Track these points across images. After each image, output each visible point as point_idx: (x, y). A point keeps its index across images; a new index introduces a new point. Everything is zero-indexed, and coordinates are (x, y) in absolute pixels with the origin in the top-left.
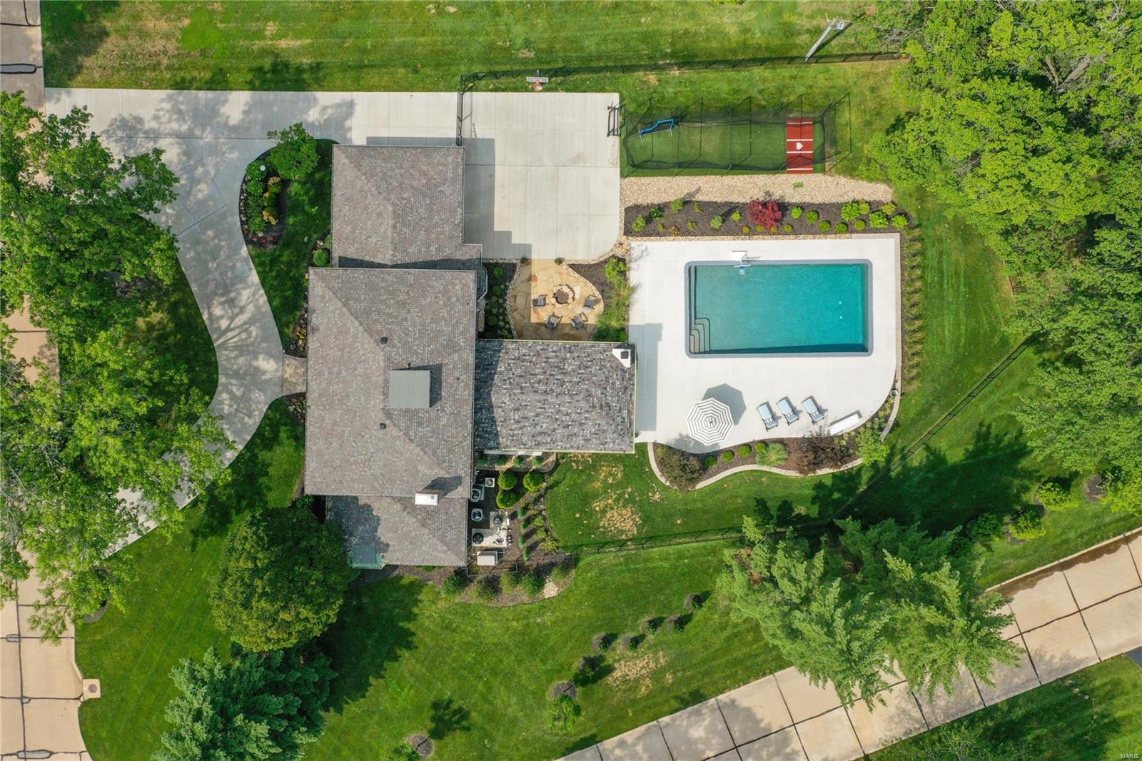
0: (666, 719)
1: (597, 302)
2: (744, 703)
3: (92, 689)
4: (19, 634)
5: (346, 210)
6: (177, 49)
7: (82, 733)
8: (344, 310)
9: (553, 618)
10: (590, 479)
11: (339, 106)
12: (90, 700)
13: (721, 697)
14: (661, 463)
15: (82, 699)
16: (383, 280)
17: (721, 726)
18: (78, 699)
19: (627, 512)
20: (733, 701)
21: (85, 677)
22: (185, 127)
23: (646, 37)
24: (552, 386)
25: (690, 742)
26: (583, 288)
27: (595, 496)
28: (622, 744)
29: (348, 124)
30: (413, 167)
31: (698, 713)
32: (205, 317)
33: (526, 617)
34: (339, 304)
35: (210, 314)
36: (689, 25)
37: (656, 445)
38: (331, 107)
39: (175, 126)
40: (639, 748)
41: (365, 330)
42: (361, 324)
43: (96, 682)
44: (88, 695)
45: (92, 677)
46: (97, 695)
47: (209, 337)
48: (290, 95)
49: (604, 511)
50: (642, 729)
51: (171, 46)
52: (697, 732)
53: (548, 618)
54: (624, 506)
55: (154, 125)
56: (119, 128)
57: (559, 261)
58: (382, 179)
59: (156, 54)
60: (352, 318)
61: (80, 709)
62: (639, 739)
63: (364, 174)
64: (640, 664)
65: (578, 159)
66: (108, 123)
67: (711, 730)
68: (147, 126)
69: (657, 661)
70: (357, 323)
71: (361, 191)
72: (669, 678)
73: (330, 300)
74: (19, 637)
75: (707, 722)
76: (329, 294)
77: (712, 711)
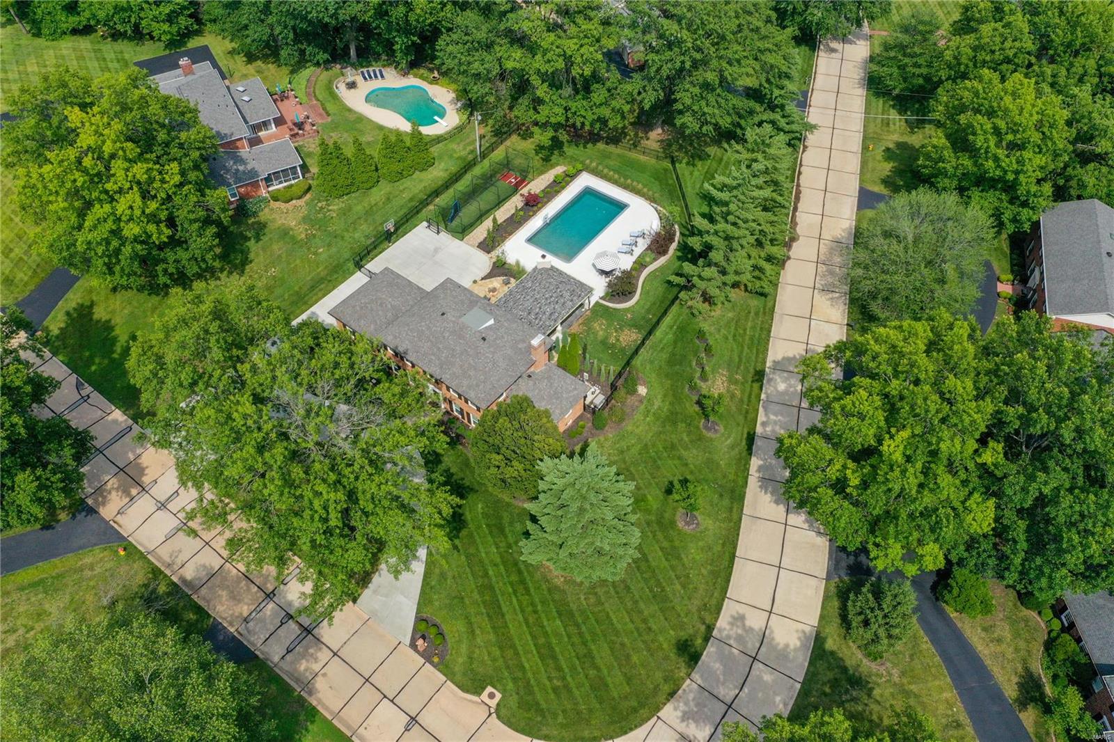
0: (763, 396)
1: (509, 280)
2: (779, 357)
3: (491, 697)
4: (412, 718)
7: (517, 731)
9: (660, 400)
10: (595, 334)
12: (498, 705)
13: (768, 365)
14: (609, 301)
15: (492, 710)
17: (785, 374)
18: (490, 714)
19: (626, 331)
20: (774, 362)
21: (479, 694)
23: (411, 200)
25: (785, 393)
26: (496, 282)
27: (606, 338)
28: (764, 424)
31: (770, 380)
33: (648, 411)
36: (423, 185)
37: (601, 298)
40: (772, 417)
41: (430, 321)
42: (425, 322)
43: (489, 689)
44: (493, 703)
45: (484, 689)
46: (498, 696)
49: (618, 340)
50: (761, 409)
52: (782, 387)
53: (657, 403)
54: (623, 331)
57: (475, 282)
58: (366, 296)
61: (498, 717)
62: (766, 415)
63: (356, 303)
64: (719, 382)
65: (436, 250)
67: (785, 380)
69: (723, 375)
71: (362, 308)
72: (738, 377)
73: (400, 333)
74: (413, 719)
75: (779, 380)
76: (397, 332)
77: (774, 373)
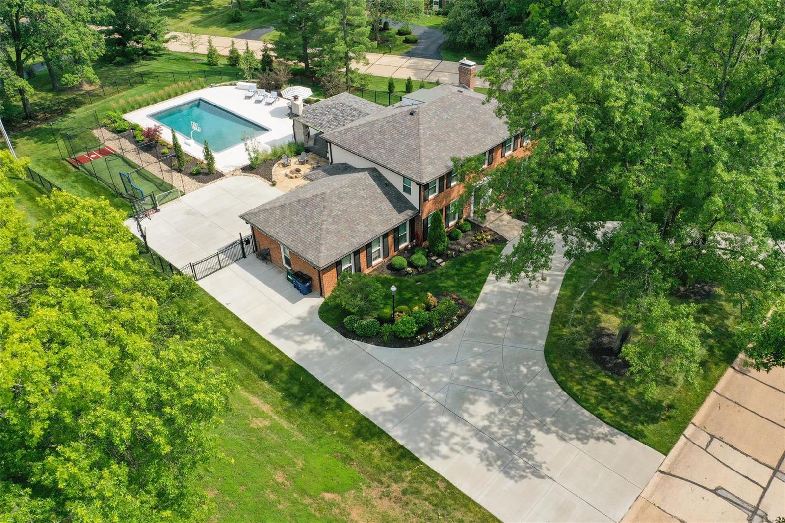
5: (361, 227)
6: (369, 487)
8: (422, 144)
11: (287, 338)
16: (379, 154)
22: (443, 419)
24: (349, 111)
29: (297, 322)
30: (284, 217)
32: (557, 292)
34: (422, 149)
35: (552, 291)
38: (295, 341)
39: (452, 428)
41: (419, 124)
42: (419, 130)
47: (564, 279)
48: (315, 372)
51: (374, 493)
55: (474, 443)
56: (517, 468)
58: (312, 218)
59: (397, 500)
60: (422, 136)
63: (321, 229)
66: (525, 481)
68: (483, 446)
70: (421, 131)
71: (334, 222)
73: (427, 158)
76: (425, 161)
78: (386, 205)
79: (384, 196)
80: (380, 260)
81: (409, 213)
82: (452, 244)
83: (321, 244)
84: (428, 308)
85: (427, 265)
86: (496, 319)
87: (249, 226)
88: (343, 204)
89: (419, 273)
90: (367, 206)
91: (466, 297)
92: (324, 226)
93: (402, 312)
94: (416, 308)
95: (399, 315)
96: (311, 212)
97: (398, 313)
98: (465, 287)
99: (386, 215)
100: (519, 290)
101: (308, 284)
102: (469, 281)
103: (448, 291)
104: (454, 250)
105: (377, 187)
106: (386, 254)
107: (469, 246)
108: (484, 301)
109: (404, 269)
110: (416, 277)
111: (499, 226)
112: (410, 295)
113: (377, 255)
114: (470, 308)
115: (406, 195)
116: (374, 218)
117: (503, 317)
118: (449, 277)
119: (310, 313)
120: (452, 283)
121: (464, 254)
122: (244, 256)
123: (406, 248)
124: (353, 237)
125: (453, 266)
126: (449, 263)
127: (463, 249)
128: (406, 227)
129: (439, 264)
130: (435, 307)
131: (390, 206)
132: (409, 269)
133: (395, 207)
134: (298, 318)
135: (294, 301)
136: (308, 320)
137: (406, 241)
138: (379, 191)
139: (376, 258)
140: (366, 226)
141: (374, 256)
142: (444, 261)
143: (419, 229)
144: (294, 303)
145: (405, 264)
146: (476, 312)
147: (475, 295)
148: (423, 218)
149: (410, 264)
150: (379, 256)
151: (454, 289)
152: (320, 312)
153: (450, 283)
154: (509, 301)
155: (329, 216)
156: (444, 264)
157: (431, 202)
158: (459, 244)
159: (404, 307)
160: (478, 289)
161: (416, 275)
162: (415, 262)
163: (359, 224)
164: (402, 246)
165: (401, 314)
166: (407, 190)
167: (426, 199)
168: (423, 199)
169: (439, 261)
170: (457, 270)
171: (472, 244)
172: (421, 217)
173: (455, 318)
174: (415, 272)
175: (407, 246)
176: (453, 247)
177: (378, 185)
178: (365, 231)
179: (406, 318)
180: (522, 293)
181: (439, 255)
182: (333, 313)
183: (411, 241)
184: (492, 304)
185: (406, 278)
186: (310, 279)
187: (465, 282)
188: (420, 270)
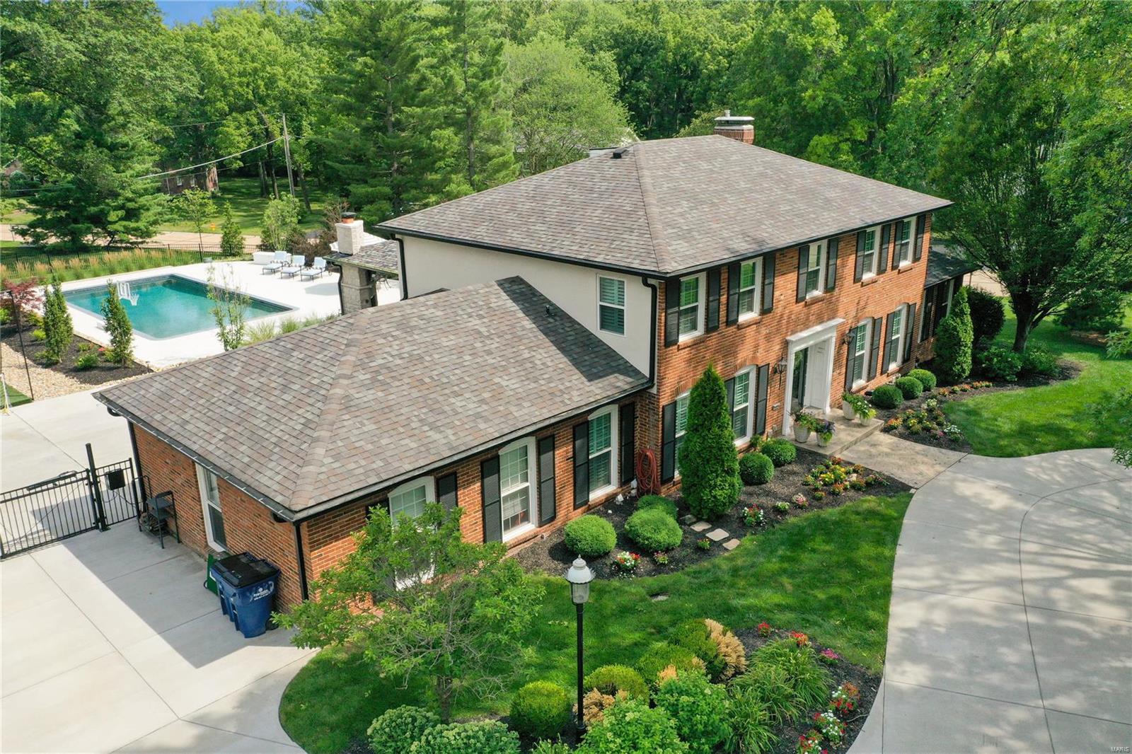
5: (465, 404)
41: (639, 169)
42: (639, 179)
60: (649, 189)
63: (325, 400)
78: (549, 357)
79: (542, 336)
80: (526, 529)
81: (618, 384)
82: (751, 494)
83: (316, 440)
84: (716, 672)
85: (683, 545)
86: (994, 721)
87: (122, 422)
88: (413, 343)
89: (659, 568)
90: (489, 353)
91: (840, 642)
92: (338, 391)
93: (613, 692)
94: (669, 675)
95: (600, 706)
96: (307, 361)
97: (594, 695)
98: (825, 609)
99: (550, 380)
100: (1022, 617)
101: (262, 593)
102: (835, 591)
103: (769, 622)
104: (760, 507)
105: (521, 314)
106: (547, 517)
107: (801, 498)
108: (911, 654)
109: (607, 554)
110: (649, 581)
111: (871, 456)
112: (637, 636)
113: (519, 510)
114: (872, 682)
115: (608, 337)
116: (510, 383)
117: (1017, 714)
118: (762, 581)
119: (249, 701)
120: (777, 598)
121: (791, 520)
122: (101, 523)
123: (609, 501)
124: (433, 427)
125: (767, 548)
126: (749, 541)
127: (786, 505)
128: (608, 428)
129: (718, 545)
130: (738, 672)
131: (562, 361)
132: (626, 556)
133: (577, 363)
134: (195, 722)
135: (199, 654)
136: (231, 727)
137: (608, 482)
138: (528, 324)
139: (514, 521)
140: (483, 401)
141: (508, 512)
142: (734, 535)
143: (649, 443)
144: (198, 663)
145: (611, 539)
146: (900, 695)
147: (872, 635)
148: (664, 402)
149: (628, 541)
150: (525, 517)
151: (789, 616)
152: (287, 698)
153: (769, 597)
154: (1010, 656)
155: (361, 365)
156: (732, 544)
157: (684, 354)
158: (768, 494)
159: (619, 671)
160: (873, 615)
161: (649, 574)
162: (646, 532)
163: (456, 394)
164: (597, 494)
165: (608, 699)
166: (612, 319)
167: (670, 342)
168: (661, 341)
169: (719, 534)
170: (783, 559)
171: (811, 492)
172: (654, 399)
173: (830, 716)
174: (644, 564)
175: (614, 496)
176: (754, 501)
177: (527, 312)
178: (478, 416)
179: (636, 711)
180: (1038, 627)
181: (717, 519)
182: (338, 698)
183: (624, 481)
184: (947, 666)
185: (615, 583)
186: (274, 574)
187: (821, 596)
188: (662, 558)
